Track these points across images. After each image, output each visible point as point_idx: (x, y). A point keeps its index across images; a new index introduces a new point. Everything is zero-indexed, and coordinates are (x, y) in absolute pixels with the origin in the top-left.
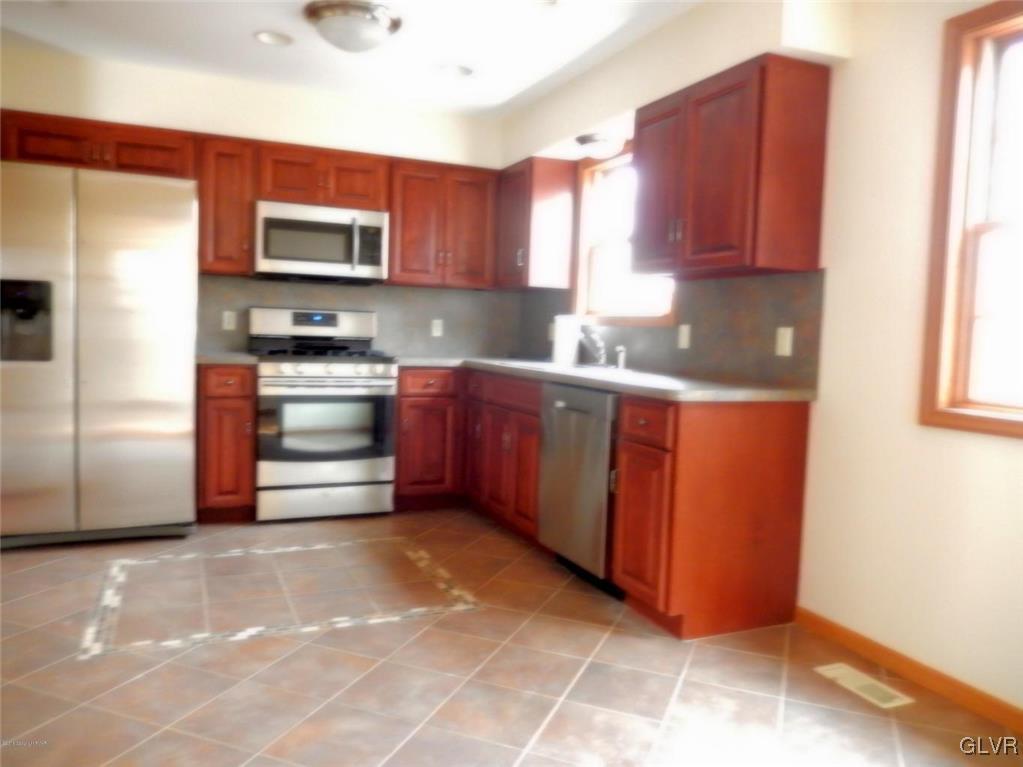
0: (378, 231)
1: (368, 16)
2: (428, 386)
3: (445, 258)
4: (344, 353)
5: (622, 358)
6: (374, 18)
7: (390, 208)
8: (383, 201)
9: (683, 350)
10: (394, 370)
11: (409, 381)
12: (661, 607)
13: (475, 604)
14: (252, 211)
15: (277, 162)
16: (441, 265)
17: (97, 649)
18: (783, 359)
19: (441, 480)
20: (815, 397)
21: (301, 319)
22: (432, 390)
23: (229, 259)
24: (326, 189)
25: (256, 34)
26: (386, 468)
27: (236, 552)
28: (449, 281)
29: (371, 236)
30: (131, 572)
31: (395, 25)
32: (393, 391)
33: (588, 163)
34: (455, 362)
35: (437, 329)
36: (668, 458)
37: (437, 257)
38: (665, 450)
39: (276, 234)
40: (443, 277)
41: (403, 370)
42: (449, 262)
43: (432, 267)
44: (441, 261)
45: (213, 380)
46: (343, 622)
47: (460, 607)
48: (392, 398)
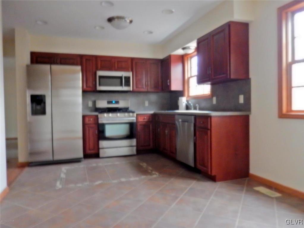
0: (129, 78)
1: (124, 20)
2: (144, 119)
3: (148, 84)
4: (121, 111)
5: (198, 108)
6: (125, 20)
7: (132, 71)
8: (130, 69)
9: (214, 104)
10: (135, 115)
11: (139, 118)
12: (210, 173)
13: (159, 175)
14: (95, 74)
15: (101, 61)
16: (147, 86)
17: (60, 187)
18: (241, 104)
19: (149, 145)
20: (250, 113)
21: (110, 102)
22: (145, 120)
23: (90, 87)
24: (115, 67)
25: (95, 27)
26: (134, 142)
27: (94, 165)
28: (149, 90)
29: (127, 79)
30: (67, 170)
31: (131, 22)
32: (135, 121)
33: (186, 55)
34: (152, 112)
35: (147, 104)
36: (209, 131)
37: (145, 84)
38: (208, 129)
39: (102, 80)
40: (148, 89)
41: (137, 115)
42: (149, 85)
43: (144, 87)
44: (147, 85)
45: (87, 119)
46: (123, 180)
47: (155, 176)
48: (135, 123)
